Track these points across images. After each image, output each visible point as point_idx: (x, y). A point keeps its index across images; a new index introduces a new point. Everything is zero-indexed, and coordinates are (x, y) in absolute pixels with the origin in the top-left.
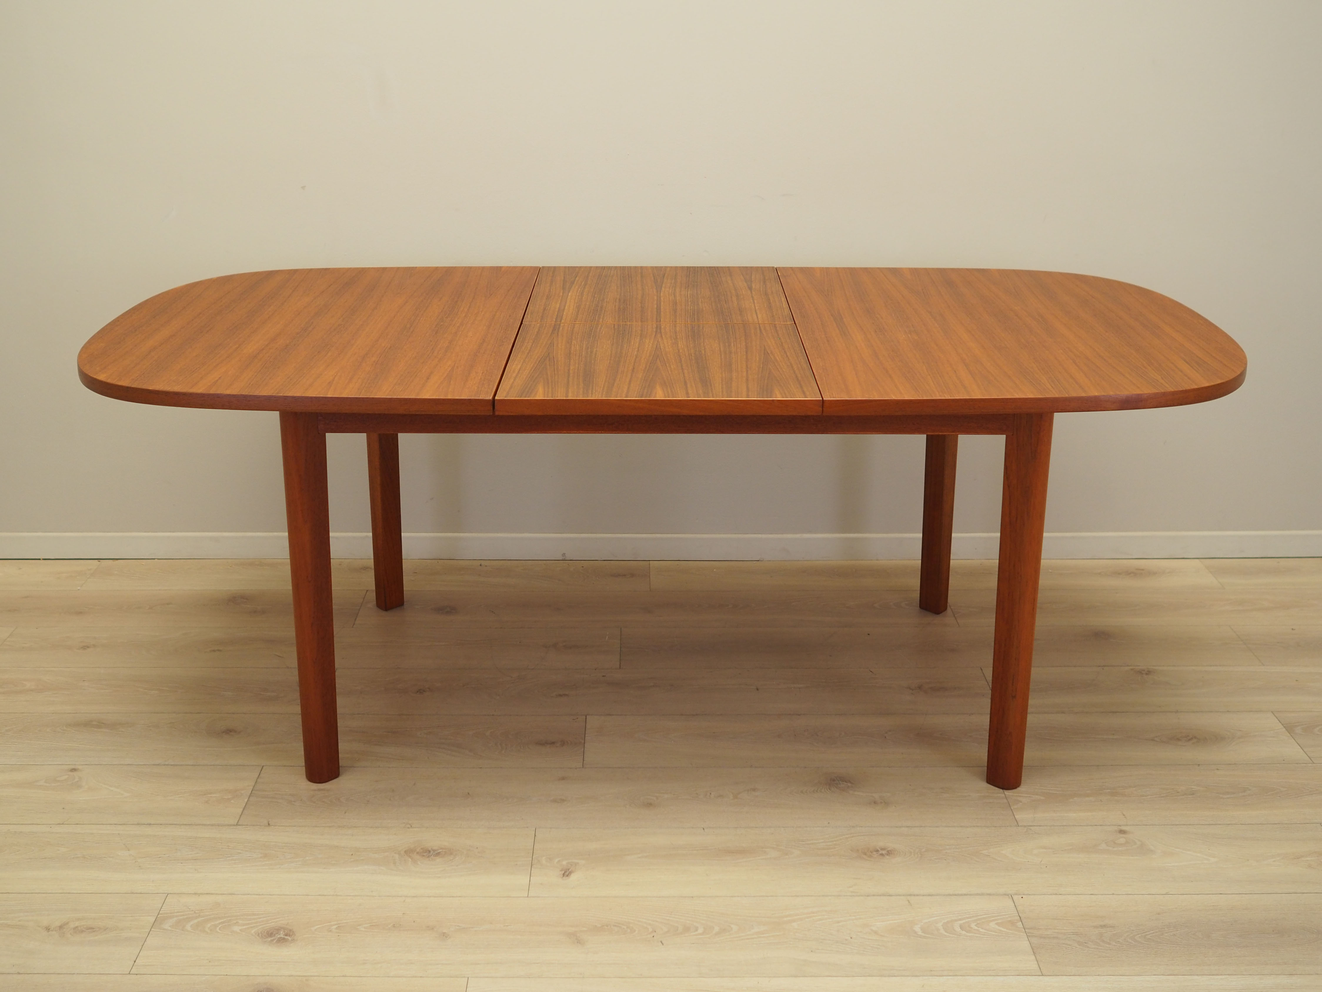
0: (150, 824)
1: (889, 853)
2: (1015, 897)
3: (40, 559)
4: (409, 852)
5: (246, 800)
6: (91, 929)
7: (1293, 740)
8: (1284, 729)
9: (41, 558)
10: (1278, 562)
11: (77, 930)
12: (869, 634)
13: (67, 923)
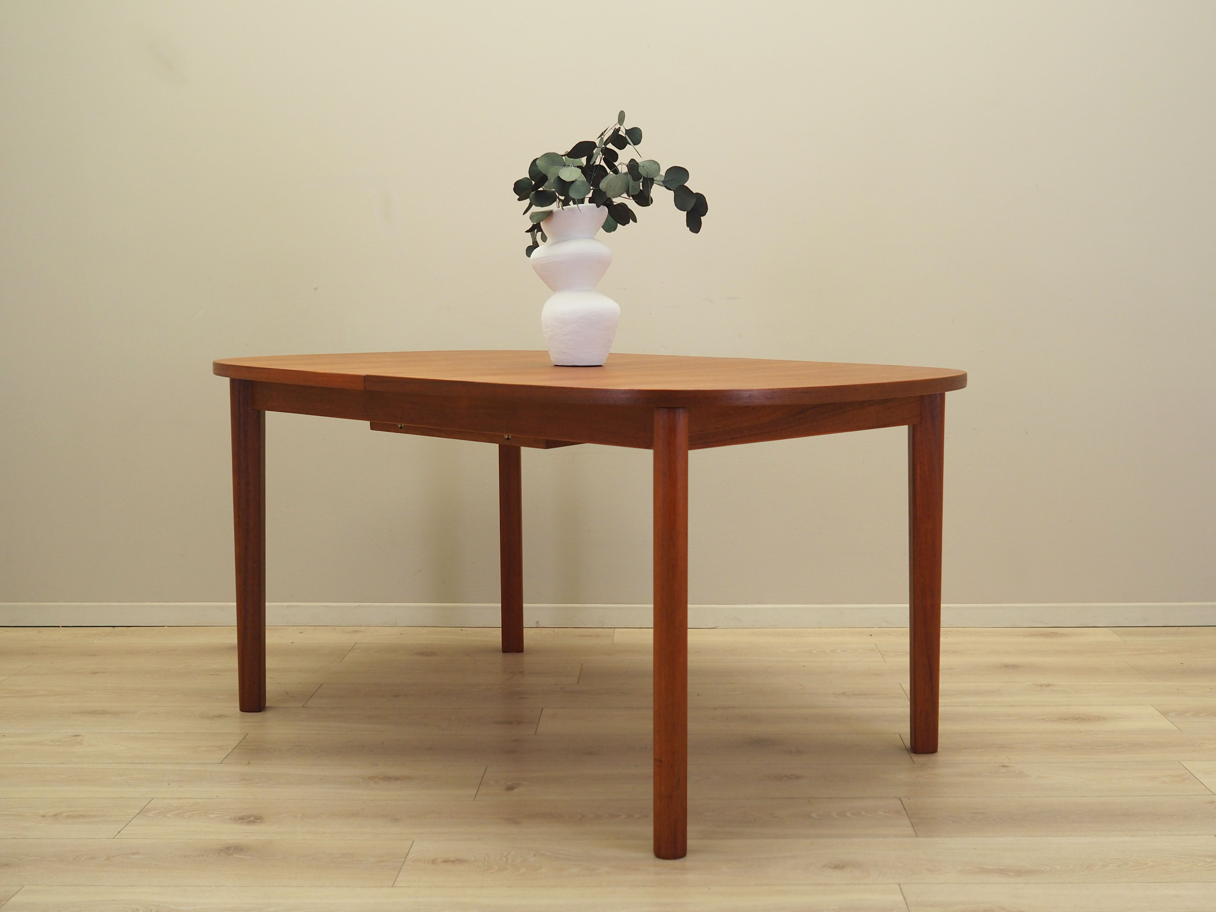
0: (142, 763)
1: (797, 777)
2: (902, 799)
3: (59, 627)
4: (371, 778)
5: (230, 751)
6: (83, 816)
7: (1166, 719)
8: (1160, 714)
9: (61, 626)
10: (1178, 629)
11: (68, 817)
12: (804, 666)
13: (61, 813)
